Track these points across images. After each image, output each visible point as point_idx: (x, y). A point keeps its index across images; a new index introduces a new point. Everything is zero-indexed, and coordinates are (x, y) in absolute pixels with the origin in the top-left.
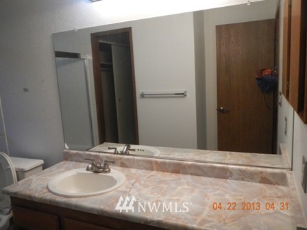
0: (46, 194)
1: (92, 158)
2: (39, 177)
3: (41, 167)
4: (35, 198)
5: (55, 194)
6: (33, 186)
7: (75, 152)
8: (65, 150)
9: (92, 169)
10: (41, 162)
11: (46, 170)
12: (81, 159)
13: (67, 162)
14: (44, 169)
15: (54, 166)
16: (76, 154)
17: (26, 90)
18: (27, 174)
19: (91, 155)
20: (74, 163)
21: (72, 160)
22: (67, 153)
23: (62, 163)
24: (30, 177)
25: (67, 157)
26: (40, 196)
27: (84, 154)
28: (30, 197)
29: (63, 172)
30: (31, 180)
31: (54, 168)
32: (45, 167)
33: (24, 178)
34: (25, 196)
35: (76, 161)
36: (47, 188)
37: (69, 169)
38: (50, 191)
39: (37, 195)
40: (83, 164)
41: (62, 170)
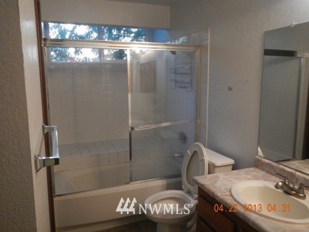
0: (228, 197)
1: (285, 175)
2: (226, 177)
3: (231, 167)
4: (217, 197)
5: (236, 201)
6: (218, 184)
7: (267, 161)
8: (257, 157)
9: (282, 187)
10: (232, 161)
11: (234, 171)
12: (273, 172)
13: (257, 169)
14: (233, 169)
15: (242, 170)
16: (268, 164)
17: (230, 89)
18: (217, 169)
19: (285, 171)
20: (264, 173)
21: (263, 170)
22: (259, 161)
23: (252, 169)
24: (218, 174)
25: (257, 164)
26: (222, 197)
27: (278, 168)
28: (213, 194)
29: (250, 179)
30: (218, 177)
31: (242, 172)
32: (235, 167)
33: (213, 173)
34: (209, 191)
35: (267, 172)
36: (230, 191)
37: (257, 179)
38: (232, 196)
39: (219, 194)
40: (273, 178)
41: (249, 177)
